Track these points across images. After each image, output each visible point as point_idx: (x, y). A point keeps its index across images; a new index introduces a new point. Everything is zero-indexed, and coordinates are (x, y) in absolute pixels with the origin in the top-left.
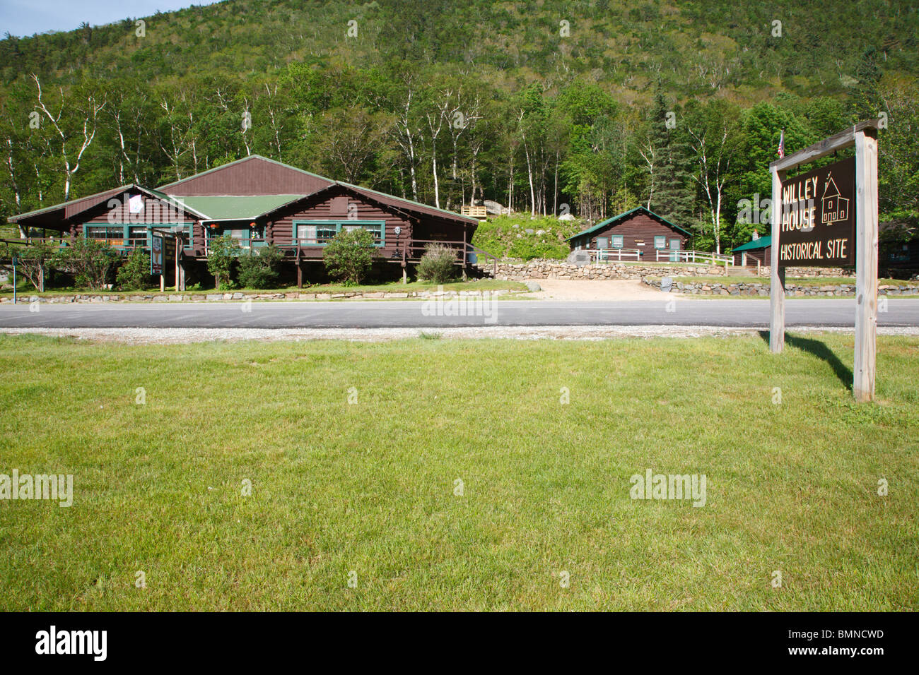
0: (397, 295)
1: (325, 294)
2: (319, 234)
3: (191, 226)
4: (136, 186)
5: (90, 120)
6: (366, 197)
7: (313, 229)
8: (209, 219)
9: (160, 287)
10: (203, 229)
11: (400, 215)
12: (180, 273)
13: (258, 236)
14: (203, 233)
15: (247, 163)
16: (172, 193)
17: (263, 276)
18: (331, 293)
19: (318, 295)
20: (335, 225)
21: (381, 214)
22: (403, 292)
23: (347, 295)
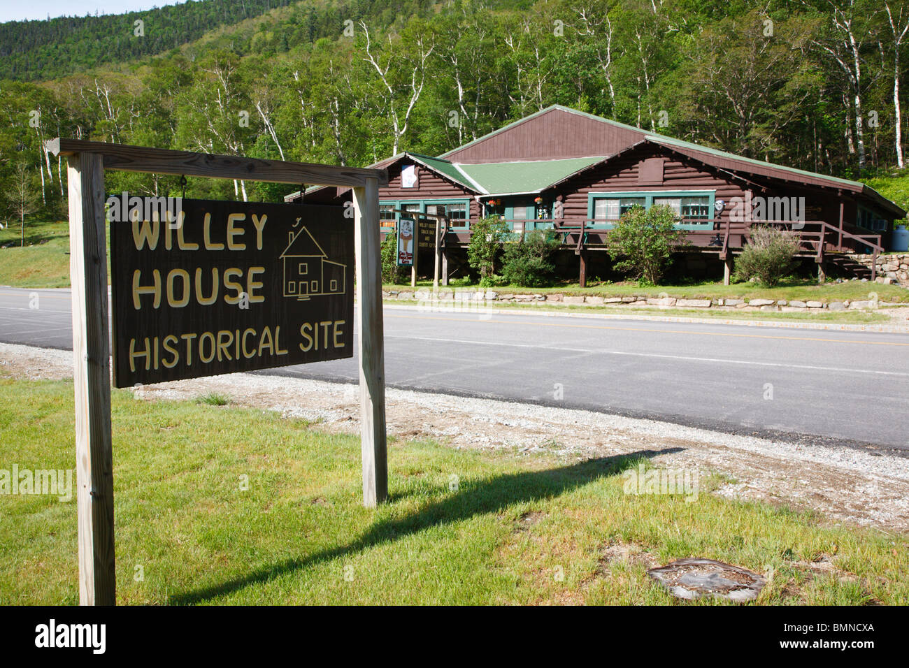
0: (695, 303)
1: (597, 298)
2: (623, 210)
3: (468, 203)
4: (408, 155)
5: (419, 69)
6: (686, 157)
7: (616, 205)
8: (486, 193)
9: (410, 280)
10: (481, 206)
11: (736, 182)
12: (441, 263)
13: (546, 215)
14: (481, 212)
15: (546, 117)
16: (458, 160)
17: (532, 270)
18: (605, 296)
19: (588, 298)
20: (644, 198)
21: (711, 181)
22: (704, 298)
23: (625, 299)
